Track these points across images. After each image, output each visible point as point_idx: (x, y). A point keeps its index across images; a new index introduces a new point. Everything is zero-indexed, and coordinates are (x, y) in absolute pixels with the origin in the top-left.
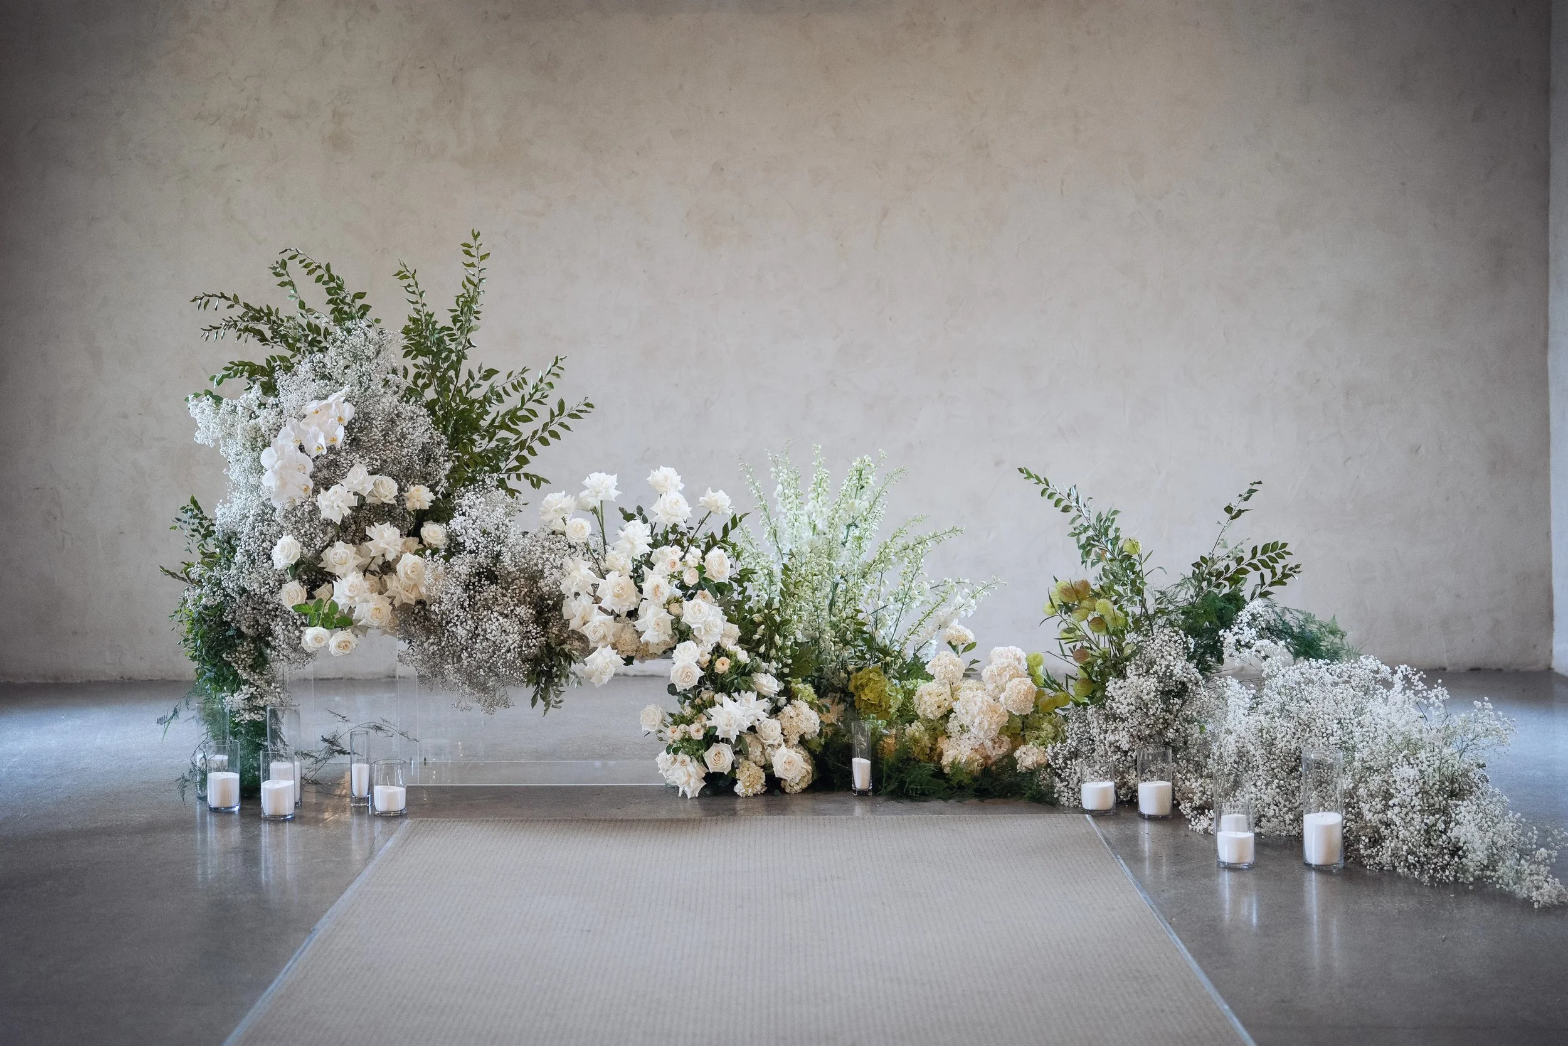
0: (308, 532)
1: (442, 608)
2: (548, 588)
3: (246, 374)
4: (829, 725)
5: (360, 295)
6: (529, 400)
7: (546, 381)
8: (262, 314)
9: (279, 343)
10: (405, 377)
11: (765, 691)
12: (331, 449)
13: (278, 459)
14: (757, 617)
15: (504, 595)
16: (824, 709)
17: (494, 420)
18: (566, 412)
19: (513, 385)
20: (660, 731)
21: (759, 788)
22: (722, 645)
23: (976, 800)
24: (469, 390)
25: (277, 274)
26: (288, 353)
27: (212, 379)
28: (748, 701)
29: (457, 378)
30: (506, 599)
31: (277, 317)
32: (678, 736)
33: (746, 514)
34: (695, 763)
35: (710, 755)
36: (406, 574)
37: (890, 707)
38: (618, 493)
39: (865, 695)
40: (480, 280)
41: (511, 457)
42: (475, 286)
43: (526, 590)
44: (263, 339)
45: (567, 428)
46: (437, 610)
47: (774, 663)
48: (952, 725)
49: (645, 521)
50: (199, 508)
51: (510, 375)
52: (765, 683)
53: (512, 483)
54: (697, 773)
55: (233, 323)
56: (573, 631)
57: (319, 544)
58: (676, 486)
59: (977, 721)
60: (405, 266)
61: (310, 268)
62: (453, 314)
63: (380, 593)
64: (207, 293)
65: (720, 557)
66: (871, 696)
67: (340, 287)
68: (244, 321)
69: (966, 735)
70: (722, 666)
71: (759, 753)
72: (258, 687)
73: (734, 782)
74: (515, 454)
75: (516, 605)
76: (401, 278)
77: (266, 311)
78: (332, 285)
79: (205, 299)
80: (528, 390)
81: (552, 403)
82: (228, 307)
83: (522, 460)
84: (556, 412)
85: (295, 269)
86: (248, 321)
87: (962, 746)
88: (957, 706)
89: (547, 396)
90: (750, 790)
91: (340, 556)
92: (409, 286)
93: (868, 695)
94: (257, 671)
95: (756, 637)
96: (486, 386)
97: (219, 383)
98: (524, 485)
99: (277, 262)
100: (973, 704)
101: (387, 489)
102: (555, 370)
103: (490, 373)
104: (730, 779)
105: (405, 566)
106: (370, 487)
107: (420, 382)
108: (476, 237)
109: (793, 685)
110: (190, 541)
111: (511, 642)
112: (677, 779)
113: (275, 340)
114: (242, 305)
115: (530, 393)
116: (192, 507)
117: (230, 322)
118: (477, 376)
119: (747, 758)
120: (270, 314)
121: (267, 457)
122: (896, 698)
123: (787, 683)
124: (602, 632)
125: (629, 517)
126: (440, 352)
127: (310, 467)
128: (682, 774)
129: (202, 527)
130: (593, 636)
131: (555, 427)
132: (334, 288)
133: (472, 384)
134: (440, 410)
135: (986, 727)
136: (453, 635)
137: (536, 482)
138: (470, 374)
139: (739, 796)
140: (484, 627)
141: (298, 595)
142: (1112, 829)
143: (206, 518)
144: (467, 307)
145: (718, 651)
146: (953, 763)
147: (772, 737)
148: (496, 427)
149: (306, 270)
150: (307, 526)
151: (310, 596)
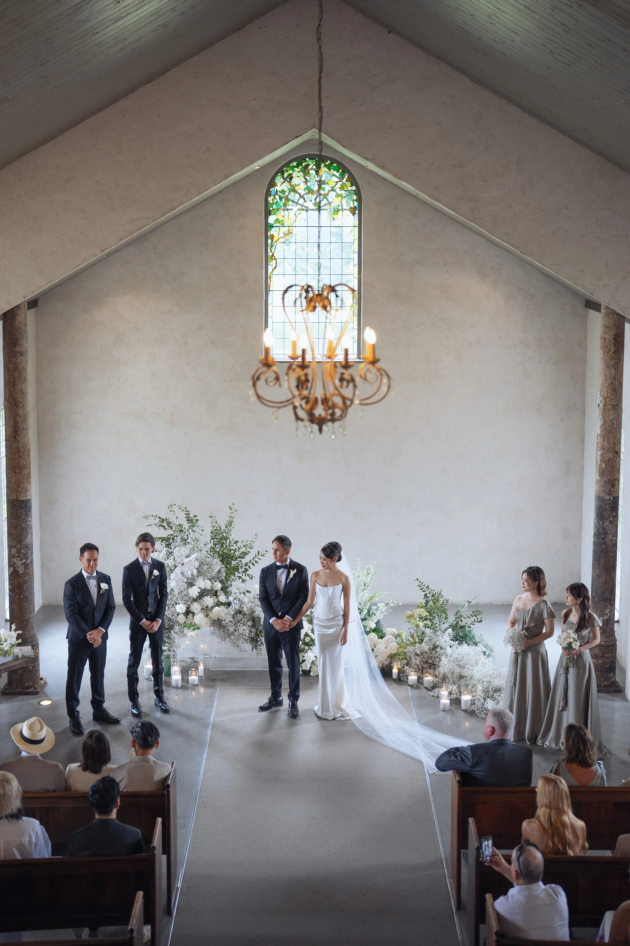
0: (187, 601)
2: (256, 616)
5: (196, 516)
6: (248, 548)
7: (252, 540)
12: (192, 575)
13: (177, 577)
18: (260, 554)
19: (244, 545)
24: (230, 547)
25: (170, 509)
29: (226, 543)
30: (244, 619)
40: (234, 516)
41: (243, 568)
42: (233, 519)
43: (250, 616)
44: (165, 528)
45: (260, 559)
46: (224, 622)
51: (242, 542)
53: (244, 577)
55: (156, 524)
57: (190, 604)
60: (212, 515)
61: (180, 507)
62: (226, 526)
63: (208, 618)
64: (148, 514)
67: (189, 513)
72: (170, 644)
75: (248, 621)
76: (210, 518)
77: (165, 519)
78: (187, 512)
79: (147, 517)
81: (255, 551)
82: (155, 519)
83: (246, 570)
84: (257, 555)
86: (160, 523)
89: (253, 547)
91: (196, 607)
92: (213, 520)
96: (235, 545)
98: (247, 578)
99: (169, 505)
100: (379, 650)
101: (208, 584)
102: (255, 537)
104: (309, 671)
105: (215, 611)
106: (203, 585)
108: (233, 505)
111: (246, 633)
114: (158, 517)
115: (248, 546)
118: (232, 542)
121: (172, 576)
126: (221, 537)
127: (186, 581)
131: (256, 559)
132: (187, 514)
133: (231, 545)
134: (221, 554)
135: (383, 657)
136: (229, 630)
137: (251, 577)
139: (311, 676)
140: (238, 628)
141: (184, 619)
142: (416, 692)
144: (230, 523)
148: (238, 557)
150: (185, 598)
151: (186, 618)
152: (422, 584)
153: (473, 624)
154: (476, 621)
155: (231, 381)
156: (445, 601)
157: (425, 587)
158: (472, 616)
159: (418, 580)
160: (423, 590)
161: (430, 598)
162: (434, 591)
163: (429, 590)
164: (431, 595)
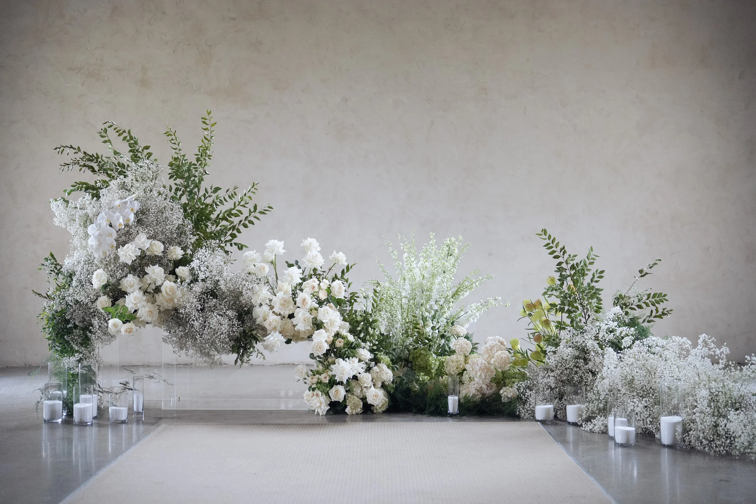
0: (113, 270)
1: (186, 311)
2: (245, 301)
3: (84, 189)
4: (397, 377)
5: (147, 148)
6: (238, 205)
7: (248, 195)
8: (94, 158)
9: (103, 173)
10: (170, 190)
11: (362, 358)
12: (127, 225)
13: (98, 230)
14: (359, 318)
15: (220, 305)
16: (396, 369)
17: (218, 215)
18: (257, 211)
19: (229, 196)
20: (305, 379)
21: (359, 410)
22: (340, 333)
23: (477, 416)
24: (205, 198)
25: (102, 136)
26: (108, 179)
27: (65, 191)
28: (354, 362)
29: (199, 192)
30: (221, 306)
31: (102, 160)
32: (315, 380)
33: (354, 264)
34: (324, 396)
35: (332, 392)
36: (166, 292)
37: (432, 368)
38: (284, 251)
39: (418, 362)
40: (211, 137)
41: (228, 234)
42: (209, 141)
43: (233, 302)
44: (93, 171)
45: (258, 219)
46: (183, 312)
47: (368, 343)
48: (465, 377)
49: (299, 268)
50: (54, 259)
51: (228, 191)
52: (363, 353)
53: (228, 247)
54: (326, 402)
55: (77, 161)
56: (258, 325)
57: (118, 276)
58: (316, 248)
59: (478, 374)
60: (170, 129)
61: (120, 133)
62: (197, 157)
63: (153, 303)
64: (63, 145)
65: (339, 284)
66: (422, 363)
67: (136, 143)
68: (83, 161)
69: (472, 383)
70: (340, 343)
71: (359, 391)
72: (84, 354)
73: (346, 407)
74: (229, 233)
75: (226, 310)
76: (168, 136)
77: (95, 156)
78: (132, 142)
79: (62, 148)
80: (237, 199)
81: (251, 206)
82: (75, 153)
83: (233, 236)
84: (252, 210)
85: (112, 134)
86: (85, 161)
87: (470, 388)
88: (467, 367)
89: (248, 203)
90: (354, 411)
91: (130, 282)
92: (172, 140)
93: (419, 362)
94: (84, 346)
95: (359, 329)
96: (214, 196)
97: (69, 194)
98: (234, 249)
99: (102, 129)
100: (476, 365)
101: (158, 248)
102: (252, 190)
103: (217, 189)
104: (343, 406)
105: (166, 288)
106: (148, 246)
107: (179, 193)
108: (209, 114)
109: (378, 356)
110: (49, 277)
111: (223, 329)
112: (315, 405)
113: (100, 171)
114: (83, 153)
115: (239, 201)
116: (51, 258)
117: (75, 161)
118: (210, 191)
119: (353, 394)
120: (98, 157)
121: (91, 229)
122: (435, 364)
123: (375, 355)
124: (274, 325)
125: (290, 266)
126: (189, 177)
127: (115, 235)
128: (317, 402)
129: (56, 269)
130: (269, 327)
131: (251, 218)
132: (133, 143)
133: (207, 195)
134: (189, 209)
135: (483, 377)
136: (192, 326)
137: (241, 247)
138: (206, 190)
139: (348, 414)
140: (209, 321)
141: (106, 303)
142: (552, 429)
143: (58, 264)
144: (204, 152)
145: (337, 335)
146: (465, 396)
147: (367, 382)
148: (220, 219)
149: (118, 134)
150: (112, 266)
151: (113, 304)
152: (553, 242)
153: (649, 322)
154: (654, 314)
155: (234, 19)
156: (596, 276)
157: (559, 249)
158: (647, 305)
159: (545, 231)
160: (555, 254)
161: (568, 273)
162: (575, 256)
163: (566, 256)
164: (569, 266)
